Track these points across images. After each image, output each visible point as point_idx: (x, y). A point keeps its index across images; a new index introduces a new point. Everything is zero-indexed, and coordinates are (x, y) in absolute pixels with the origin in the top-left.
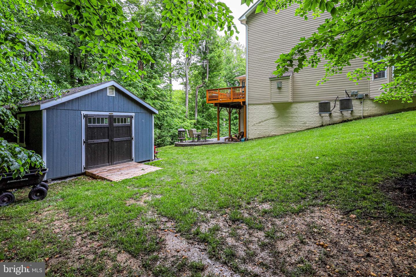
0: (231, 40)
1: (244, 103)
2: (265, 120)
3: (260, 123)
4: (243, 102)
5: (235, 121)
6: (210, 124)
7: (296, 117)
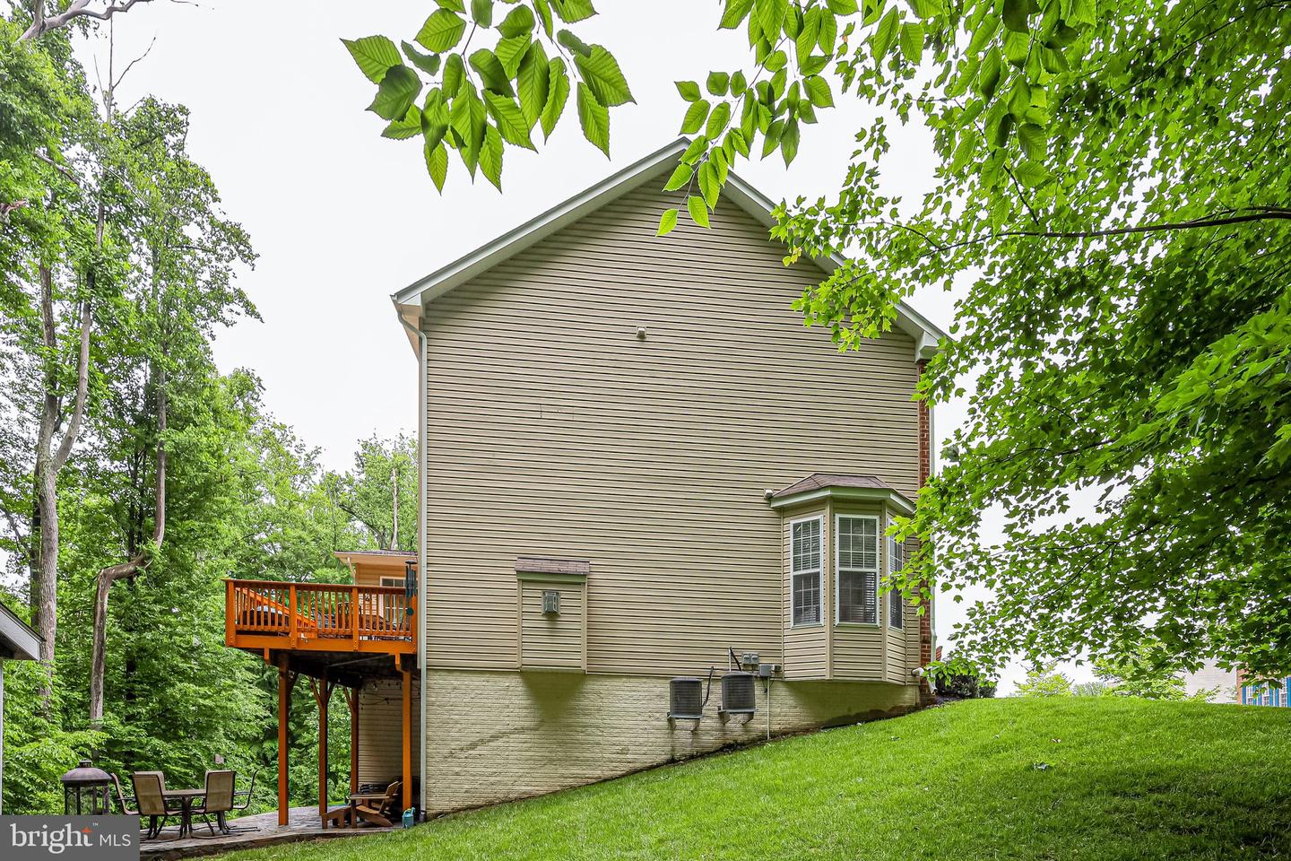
0: (258, 404)
1: (410, 660)
2: (494, 738)
3: (473, 746)
4: (403, 656)
5: (267, 745)
6: (171, 754)
7: (598, 727)
